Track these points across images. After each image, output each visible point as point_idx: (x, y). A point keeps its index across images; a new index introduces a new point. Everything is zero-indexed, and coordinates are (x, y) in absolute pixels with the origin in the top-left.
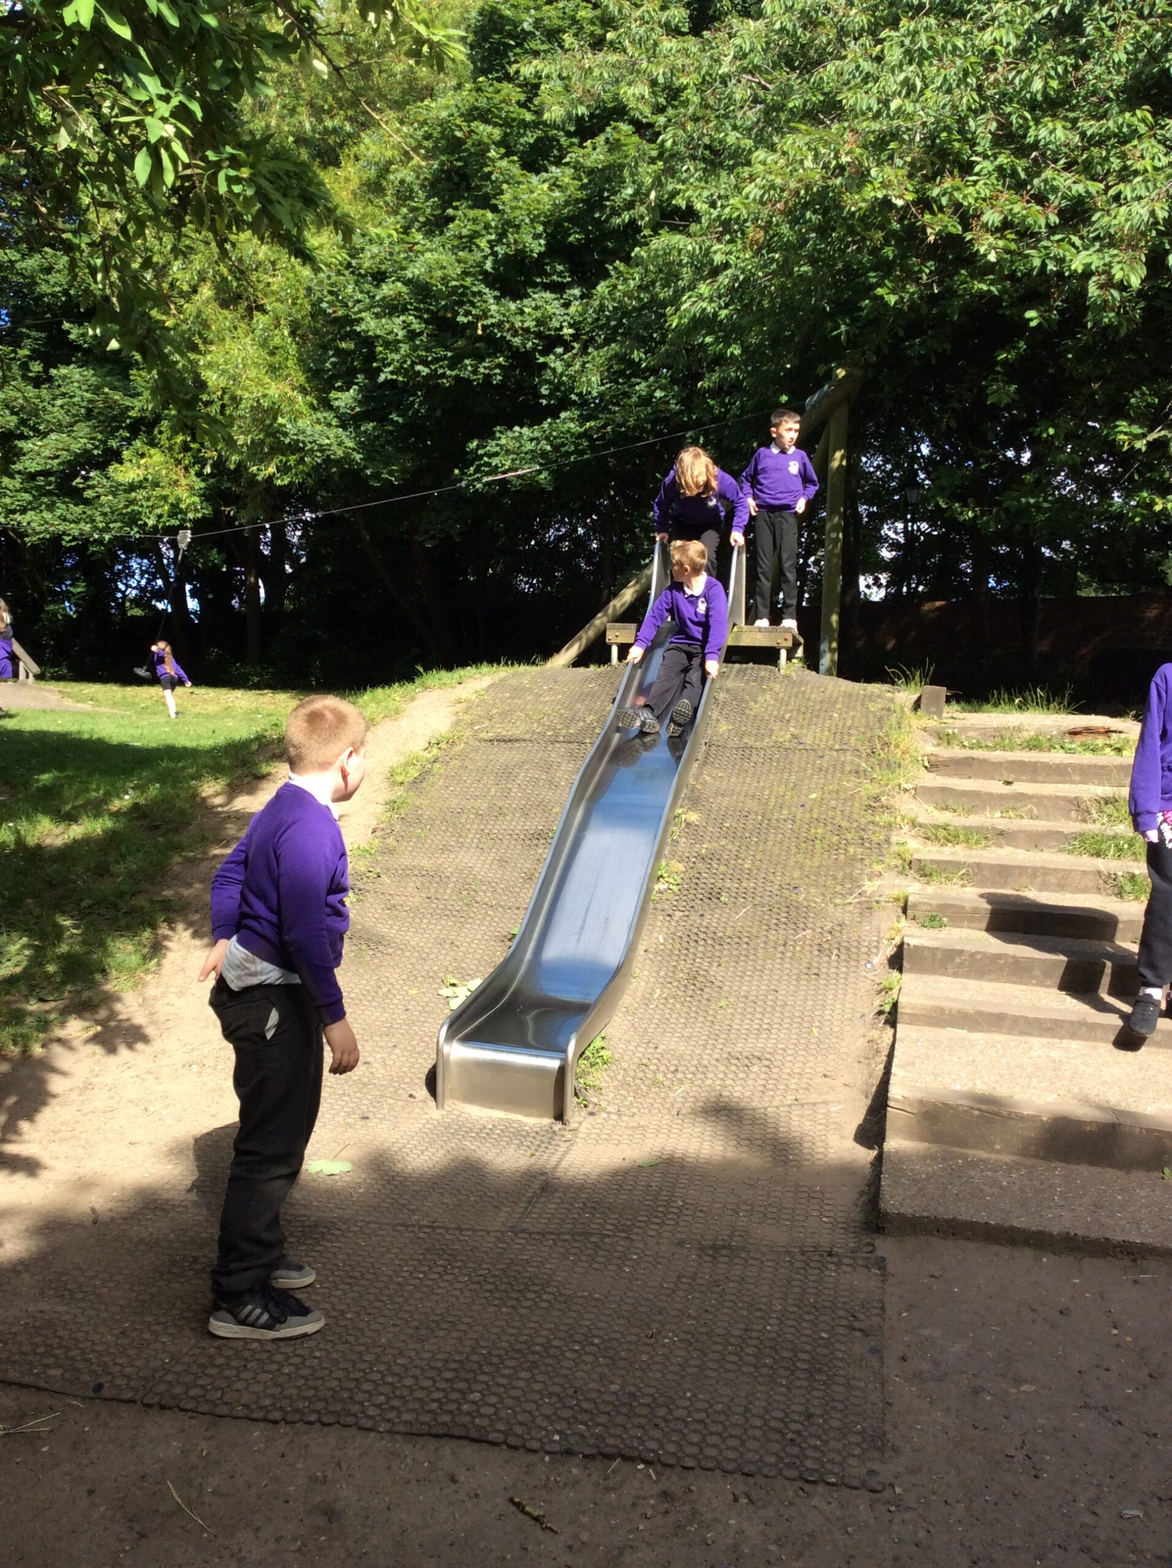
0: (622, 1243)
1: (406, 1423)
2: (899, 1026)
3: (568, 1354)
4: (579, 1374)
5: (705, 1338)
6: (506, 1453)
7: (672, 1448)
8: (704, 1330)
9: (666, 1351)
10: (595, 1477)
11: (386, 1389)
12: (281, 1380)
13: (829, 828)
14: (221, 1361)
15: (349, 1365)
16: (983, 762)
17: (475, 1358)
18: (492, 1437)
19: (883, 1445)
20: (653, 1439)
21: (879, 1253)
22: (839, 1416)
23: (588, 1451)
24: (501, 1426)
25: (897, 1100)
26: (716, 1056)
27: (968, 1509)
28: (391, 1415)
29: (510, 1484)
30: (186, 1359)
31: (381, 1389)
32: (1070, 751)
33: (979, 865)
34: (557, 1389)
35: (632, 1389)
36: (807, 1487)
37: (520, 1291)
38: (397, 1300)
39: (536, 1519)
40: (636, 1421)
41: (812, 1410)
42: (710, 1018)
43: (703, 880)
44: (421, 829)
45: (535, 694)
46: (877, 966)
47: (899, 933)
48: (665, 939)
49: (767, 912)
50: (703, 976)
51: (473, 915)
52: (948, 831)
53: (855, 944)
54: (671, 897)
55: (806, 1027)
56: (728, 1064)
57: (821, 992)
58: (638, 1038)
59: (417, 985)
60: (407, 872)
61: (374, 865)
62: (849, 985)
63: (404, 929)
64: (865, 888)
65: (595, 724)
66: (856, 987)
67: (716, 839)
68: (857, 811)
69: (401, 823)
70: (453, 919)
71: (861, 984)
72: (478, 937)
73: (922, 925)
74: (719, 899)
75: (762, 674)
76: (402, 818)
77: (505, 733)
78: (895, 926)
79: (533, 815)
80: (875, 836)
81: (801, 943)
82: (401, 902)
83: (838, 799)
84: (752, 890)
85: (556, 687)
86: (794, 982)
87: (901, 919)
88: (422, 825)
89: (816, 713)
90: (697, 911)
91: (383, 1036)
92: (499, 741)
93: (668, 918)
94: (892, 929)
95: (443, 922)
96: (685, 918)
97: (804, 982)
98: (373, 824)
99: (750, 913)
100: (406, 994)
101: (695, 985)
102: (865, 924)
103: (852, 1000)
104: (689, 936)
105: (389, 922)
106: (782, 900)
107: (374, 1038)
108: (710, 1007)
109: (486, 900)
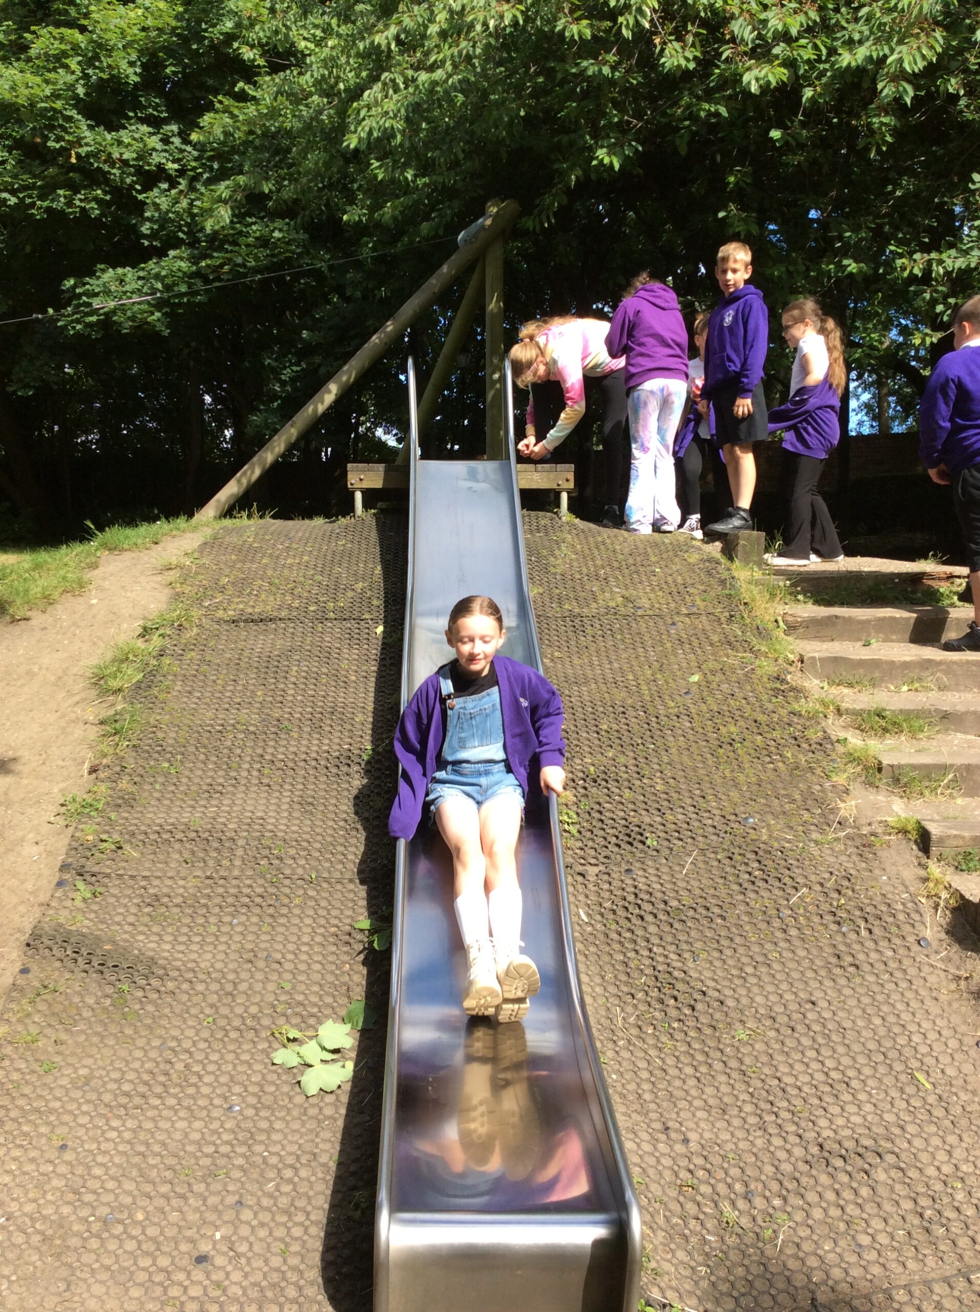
32: (916, 602)
42: (733, 1064)
43: (608, 814)
44: (169, 761)
45: (271, 555)
46: (935, 944)
47: (941, 887)
48: (588, 915)
49: (727, 861)
50: (683, 980)
51: (286, 901)
52: (884, 718)
53: (884, 908)
54: (571, 843)
55: (902, 1072)
56: (830, 1169)
57: (879, 998)
58: (639, 1118)
59: (231, 1047)
60: (165, 836)
61: (107, 828)
62: (914, 982)
63: (183, 939)
64: (843, 813)
65: (369, 593)
66: (928, 985)
67: (597, 749)
68: (765, 698)
69: (134, 754)
70: (257, 910)
71: (932, 979)
72: (306, 939)
73: (957, 868)
74: (644, 843)
75: (543, 522)
76: (134, 746)
77: (250, 610)
78: (922, 873)
79: (328, 729)
80: (810, 733)
81: (802, 911)
82: (165, 890)
83: (728, 681)
84: (685, 826)
85: (295, 546)
86: (828, 983)
87: (924, 860)
88: (169, 756)
89: (633, 568)
90: (619, 865)
91: (209, 1180)
92: (246, 621)
93: (580, 879)
94: (926, 880)
95: (243, 918)
96: (606, 877)
97: (843, 981)
98: (89, 758)
99: (701, 865)
100: (219, 1069)
101: (676, 999)
102: (877, 872)
103: (940, 1012)
104: (627, 908)
105: (155, 929)
106: (739, 841)
107: (195, 1188)
108: (723, 1040)
109: (300, 871)
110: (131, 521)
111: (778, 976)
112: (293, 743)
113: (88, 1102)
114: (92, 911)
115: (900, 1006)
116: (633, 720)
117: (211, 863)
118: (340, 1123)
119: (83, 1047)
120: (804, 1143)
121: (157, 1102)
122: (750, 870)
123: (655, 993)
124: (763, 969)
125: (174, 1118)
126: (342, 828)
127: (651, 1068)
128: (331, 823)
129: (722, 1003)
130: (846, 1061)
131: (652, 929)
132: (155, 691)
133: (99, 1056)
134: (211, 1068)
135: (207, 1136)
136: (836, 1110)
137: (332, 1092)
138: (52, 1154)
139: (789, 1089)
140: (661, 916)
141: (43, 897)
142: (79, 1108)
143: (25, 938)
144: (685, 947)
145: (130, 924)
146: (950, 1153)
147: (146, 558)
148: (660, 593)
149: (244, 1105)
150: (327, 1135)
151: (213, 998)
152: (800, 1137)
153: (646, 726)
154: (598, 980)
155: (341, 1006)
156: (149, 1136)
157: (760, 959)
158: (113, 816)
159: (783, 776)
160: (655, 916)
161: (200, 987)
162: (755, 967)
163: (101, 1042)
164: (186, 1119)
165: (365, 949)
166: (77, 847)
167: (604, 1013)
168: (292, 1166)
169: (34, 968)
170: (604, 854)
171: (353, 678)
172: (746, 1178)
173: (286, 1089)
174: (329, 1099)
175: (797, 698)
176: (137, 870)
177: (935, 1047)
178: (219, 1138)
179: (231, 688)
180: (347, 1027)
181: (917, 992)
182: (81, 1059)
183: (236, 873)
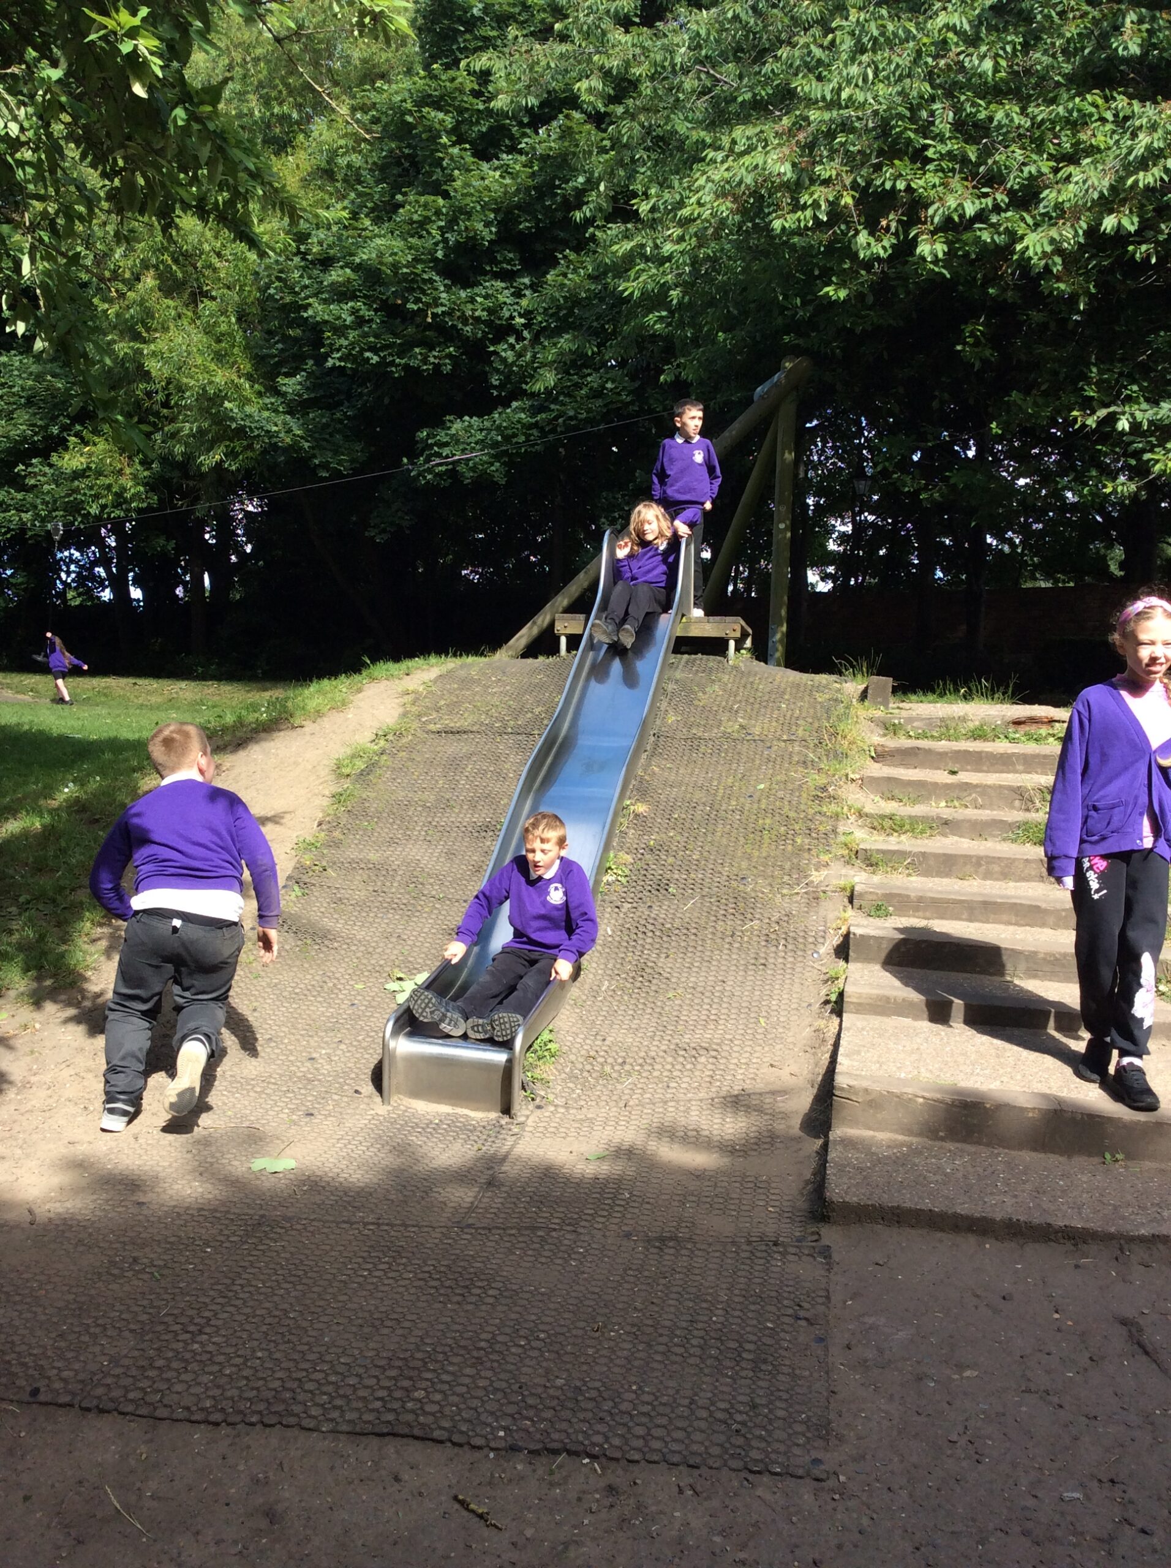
0: (568, 1236)
1: (349, 1421)
2: (845, 1015)
3: (513, 1350)
4: (524, 1370)
5: (651, 1330)
6: (449, 1450)
7: (616, 1442)
8: (650, 1322)
9: (612, 1344)
10: (540, 1472)
11: (330, 1389)
12: (223, 1381)
13: (777, 818)
14: (160, 1363)
15: (291, 1364)
16: (929, 752)
17: (419, 1355)
18: (437, 1434)
19: (828, 1433)
20: (598, 1433)
21: (825, 1241)
22: (783, 1405)
23: (532, 1447)
24: (446, 1424)
25: (842, 1089)
26: (664, 1048)
27: (911, 1496)
28: (335, 1414)
29: (454, 1481)
30: (126, 1362)
31: (325, 1389)
32: (1013, 741)
33: (924, 854)
34: (504, 1385)
35: (578, 1384)
36: (751, 1477)
37: (467, 1287)
38: (341, 1298)
39: (481, 1516)
40: (581, 1416)
41: (758, 1401)
42: (658, 1010)
43: (652, 872)
44: (369, 822)
45: (484, 685)
46: (822, 955)
47: (846, 923)
48: (613, 931)
49: (716, 903)
51: (420, 908)
53: (803, 934)
54: (619, 888)
55: (753, 1018)
56: (676, 1055)
57: (768, 981)
58: (586, 1030)
59: (363, 979)
60: (355, 866)
61: (320, 858)
62: (796, 975)
63: (351, 923)
64: (813, 878)
65: (544, 716)
66: (803, 977)
70: (400, 912)
71: (808, 974)
73: (868, 914)
74: (667, 890)
76: (349, 811)
77: (453, 725)
78: (840, 915)
79: (481, 808)
80: (821, 827)
81: (749, 934)
82: (347, 896)
83: (785, 789)
84: (700, 881)
86: (741, 973)
87: (847, 908)
88: (369, 818)
89: (764, 703)
90: (645, 903)
91: (329, 1032)
92: (448, 732)
93: (616, 910)
94: (840, 919)
95: (391, 916)
96: (633, 910)
98: (319, 817)
99: (698, 904)
100: (352, 988)
101: (643, 977)
102: (812, 914)
103: (800, 990)
104: (638, 927)
105: (335, 916)
106: (730, 891)
107: (319, 1034)
108: (658, 998)
109: (433, 892)
110: (397, 659)
112: (453, 815)
113: (274, 994)
114: (299, 902)
115: (777, 987)
116: (700, 812)
117: (379, 883)
119: (278, 970)
120: (669, 1044)
121: (313, 999)
122: (727, 908)
123: (632, 974)
124: (706, 964)
125: (319, 1006)
128: (463, 867)
129: (669, 979)
130: (725, 1011)
131: (648, 939)
132: (371, 777)
133: (286, 975)
134: (348, 987)
135: (334, 1015)
136: (700, 1032)
144: (665, 950)
145: (321, 912)
147: (396, 686)
148: (774, 724)
149: (360, 1005)
152: (670, 1041)
153: (707, 817)
154: (602, 967)
156: (302, 1012)
158: (325, 851)
159: (786, 853)
161: (354, 948)
163: (289, 969)
164: (326, 1007)
166: (300, 867)
167: (597, 983)
170: (639, 896)
171: (511, 775)
173: (387, 1000)
175: (829, 803)
176: (333, 883)
177: (783, 1007)
179: (423, 777)
181: (793, 980)
183: (393, 890)
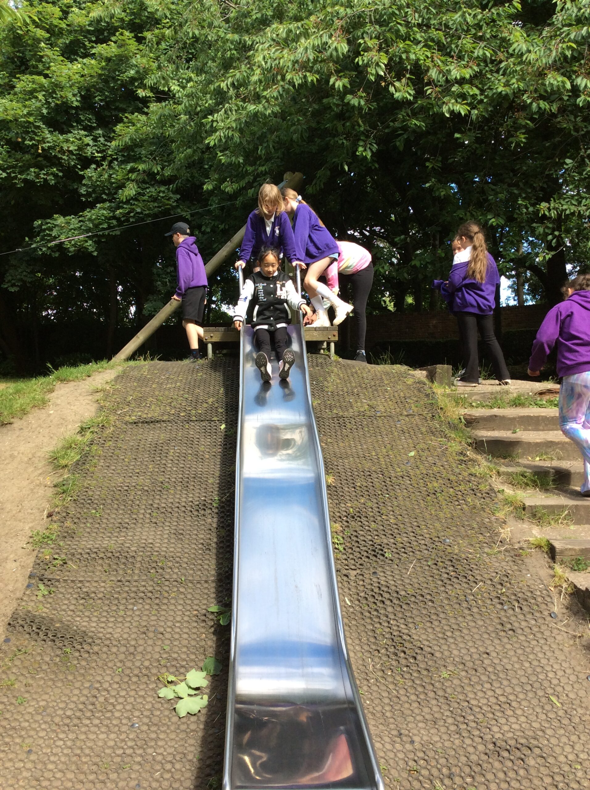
16: (503, 418)
32: (543, 407)
33: (576, 507)
42: (441, 693)
43: (362, 538)
44: (95, 509)
45: (158, 382)
46: (560, 616)
47: (563, 580)
48: (351, 601)
49: (434, 566)
50: (409, 641)
51: (166, 595)
52: (525, 477)
53: (529, 594)
54: (339, 556)
55: (543, 696)
56: (500, 758)
57: (528, 650)
58: (384, 728)
59: (133, 687)
60: (93, 556)
61: (58, 551)
62: (548, 640)
63: (104, 619)
64: (502, 535)
65: (216, 405)
66: (557, 641)
67: (355, 498)
68: (454, 465)
69: (74, 505)
70: (149, 601)
71: (559, 638)
72: (178, 619)
73: (572, 568)
74: (383, 556)
75: (320, 361)
76: (75, 500)
77: (145, 416)
78: (551, 572)
79: (192, 487)
80: (482, 487)
81: (480, 597)
82: (93, 589)
83: (432, 456)
84: (408, 545)
85: (172, 377)
86: (497, 641)
87: (552, 564)
88: (95, 506)
89: (374, 387)
90: (368, 569)
91: (120, 771)
92: (143, 422)
93: (345, 578)
94: (554, 576)
95: (140, 606)
96: (361, 577)
97: (505, 640)
98: (47, 508)
99: (418, 569)
100: (125, 701)
101: (405, 653)
102: (524, 572)
103: (564, 658)
104: (374, 596)
105: (87, 614)
106: (441, 554)
107: (111, 776)
108: (433, 678)
109: (175, 576)
111: (466, 637)
112: (171, 497)
113: (45, 722)
114: (48, 603)
115: (540, 655)
116: (376, 480)
117: (121, 572)
118: (200, 734)
119: (42, 687)
120: (484, 742)
121: (88, 722)
122: (448, 571)
123: (392, 650)
124: (458, 633)
125: (98, 732)
126: (200, 549)
127: (390, 696)
128: (193, 546)
129: (433, 654)
130: (509, 690)
131: (390, 609)
132: (87, 466)
133: (52, 693)
134: (121, 700)
135: (118, 744)
136: (503, 721)
137: (195, 715)
138: (23, 756)
139: (474, 708)
140: (395, 601)
141: (19, 594)
142: (39, 727)
143: (7, 620)
144: (410, 620)
145: (71, 611)
146: (573, 747)
147: (83, 386)
148: (390, 403)
149: (141, 724)
150: (192, 741)
151: (122, 657)
152: (482, 738)
153: (383, 483)
154: (357, 642)
155: (200, 660)
156: (83, 744)
157: (455, 627)
158: (61, 543)
159: (466, 513)
160: (391, 601)
161: (114, 650)
162: (452, 632)
163: (54, 685)
164: (106, 733)
165: (215, 624)
166: (40, 563)
167: (361, 662)
168: (170, 762)
169: (13, 638)
170: (359, 563)
171: (207, 456)
172: (449, 765)
173: (167, 713)
174: (193, 719)
175: (473, 466)
176: (76, 577)
177: (562, 679)
178: (126, 744)
179: (134, 463)
180: (204, 674)
181: (550, 646)
182: (41, 695)
183: (136, 578)
